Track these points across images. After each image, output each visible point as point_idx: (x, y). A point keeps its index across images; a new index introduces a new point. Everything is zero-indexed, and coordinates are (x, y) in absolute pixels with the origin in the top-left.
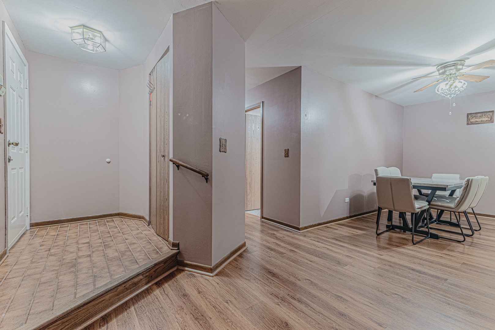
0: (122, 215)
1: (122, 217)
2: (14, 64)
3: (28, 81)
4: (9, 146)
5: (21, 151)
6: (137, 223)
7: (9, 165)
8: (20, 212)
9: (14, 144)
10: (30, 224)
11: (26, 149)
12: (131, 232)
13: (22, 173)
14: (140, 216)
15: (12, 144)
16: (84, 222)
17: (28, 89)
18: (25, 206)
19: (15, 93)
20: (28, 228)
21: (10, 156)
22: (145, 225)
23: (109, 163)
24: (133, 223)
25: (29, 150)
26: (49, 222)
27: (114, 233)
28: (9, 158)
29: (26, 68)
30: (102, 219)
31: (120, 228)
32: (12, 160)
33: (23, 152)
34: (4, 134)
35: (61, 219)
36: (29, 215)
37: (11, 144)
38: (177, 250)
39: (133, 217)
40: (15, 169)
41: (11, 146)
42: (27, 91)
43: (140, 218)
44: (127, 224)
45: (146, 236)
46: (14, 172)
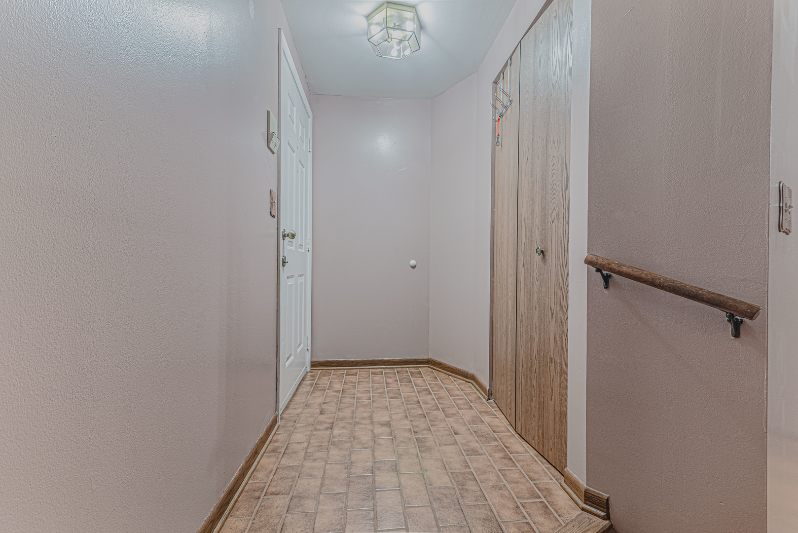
0: (433, 365)
1: (435, 368)
2: (295, 109)
3: (311, 140)
4: (283, 240)
5: (302, 249)
6: (462, 387)
7: (283, 270)
8: (299, 346)
9: (290, 235)
10: (311, 362)
11: (308, 246)
12: (459, 411)
13: (301, 283)
14: (467, 374)
15: (288, 235)
16: (378, 369)
17: (311, 153)
18: (305, 335)
19: (294, 155)
20: (309, 369)
21: (285, 255)
22: (480, 398)
23: (414, 267)
24: (456, 384)
25: (310, 247)
26: (333, 362)
27: (428, 405)
28: (283, 259)
29: (310, 120)
30: (403, 367)
31: (437, 397)
32: (287, 262)
33: (303, 251)
34: (276, 217)
35: (347, 359)
36: (309, 348)
37: (286, 235)
38: (604, 518)
39: (453, 372)
40: (292, 277)
41: (287, 239)
42: (310, 155)
43: (466, 377)
44: (447, 386)
45: (494, 431)
46: (290, 282)
